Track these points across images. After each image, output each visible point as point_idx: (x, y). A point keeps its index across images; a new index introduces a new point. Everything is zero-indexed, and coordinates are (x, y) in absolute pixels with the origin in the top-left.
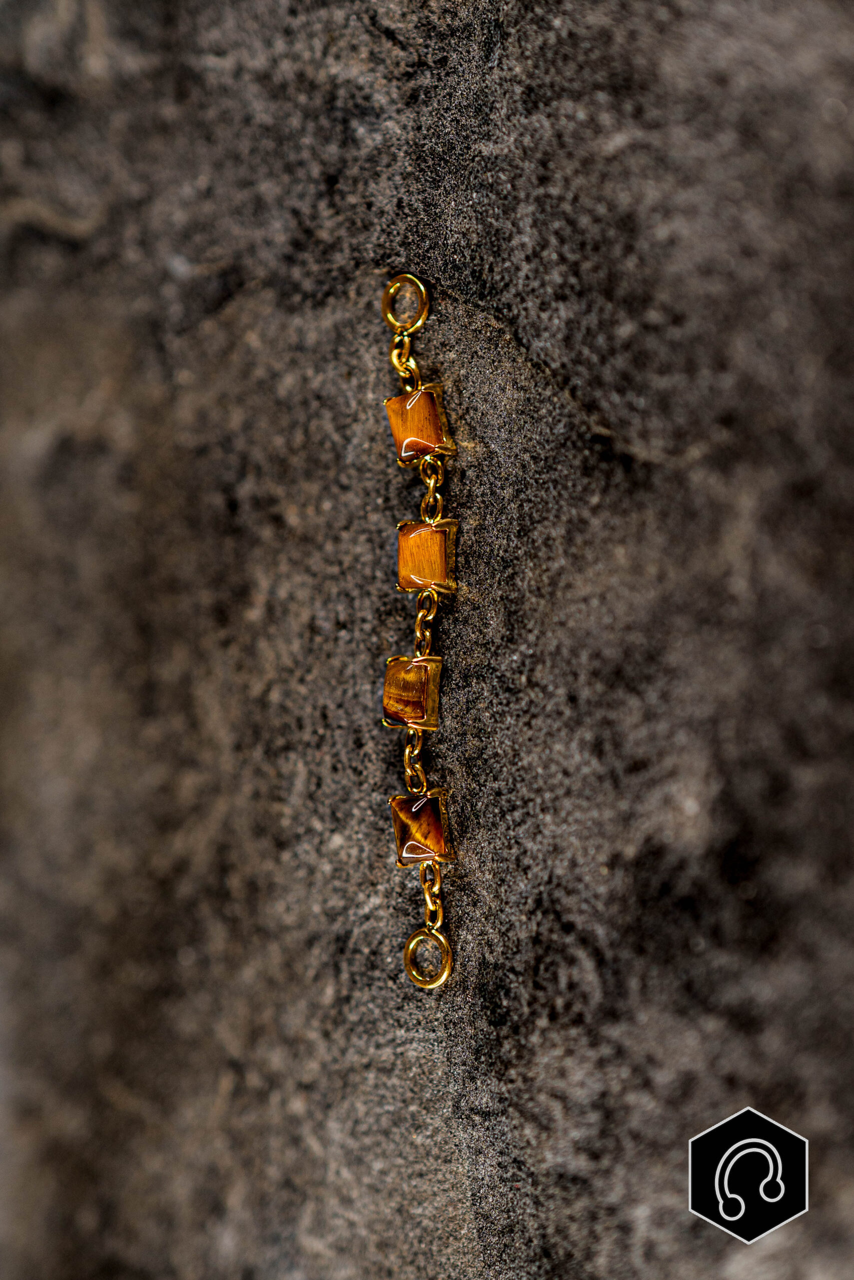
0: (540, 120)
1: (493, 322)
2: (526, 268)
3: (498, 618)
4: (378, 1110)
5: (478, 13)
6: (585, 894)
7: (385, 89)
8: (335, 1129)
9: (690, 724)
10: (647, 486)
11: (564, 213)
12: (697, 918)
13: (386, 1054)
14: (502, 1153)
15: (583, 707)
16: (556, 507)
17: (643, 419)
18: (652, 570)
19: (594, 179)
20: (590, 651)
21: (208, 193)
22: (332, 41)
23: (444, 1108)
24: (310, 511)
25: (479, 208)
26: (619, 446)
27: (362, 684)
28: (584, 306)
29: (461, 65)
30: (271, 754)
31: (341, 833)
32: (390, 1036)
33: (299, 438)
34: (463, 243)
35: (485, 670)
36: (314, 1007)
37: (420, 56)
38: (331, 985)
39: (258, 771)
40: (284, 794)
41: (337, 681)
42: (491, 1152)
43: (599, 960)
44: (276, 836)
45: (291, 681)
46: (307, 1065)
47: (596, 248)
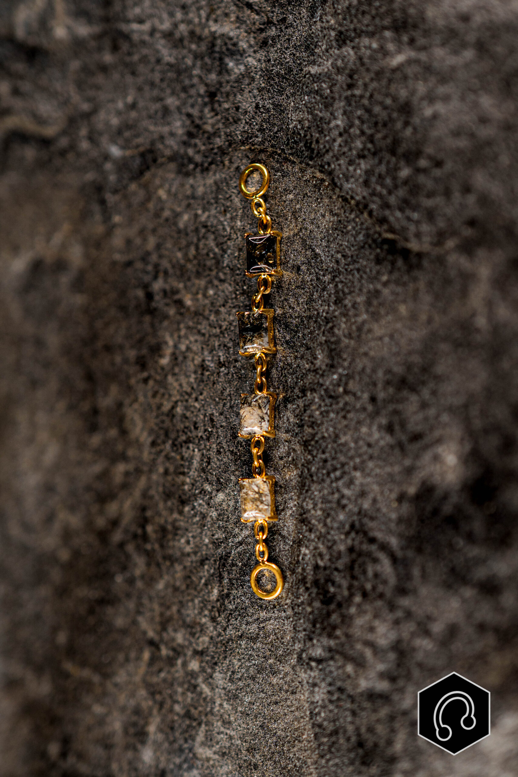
0: (348, 51)
1: (318, 175)
2: (339, 140)
3: (323, 354)
4: (248, 664)
6: (383, 519)
7: (246, 39)
8: (219, 677)
10: (419, 266)
11: (363, 105)
12: (457, 528)
13: (253, 628)
14: (330, 684)
15: (379, 403)
17: (417, 226)
18: (424, 317)
19: (384, 82)
20: (384, 369)
21: (133, 106)
22: (212, 11)
23: (292, 659)
24: (200, 296)
25: (309, 105)
26: (402, 244)
28: (376, 161)
29: (295, 22)
30: (177, 446)
31: (223, 491)
32: (255, 617)
33: (192, 251)
34: (299, 127)
35: (316, 386)
36: (205, 602)
37: (268, 18)
38: (216, 587)
39: (168, 458)
40: (186, 470)
41: (220, 399)
42: (323, 685)
43: (394, 560)
44: (180, 497)
45: (190, 400)
46: (201, 639)
47: (385, 125)
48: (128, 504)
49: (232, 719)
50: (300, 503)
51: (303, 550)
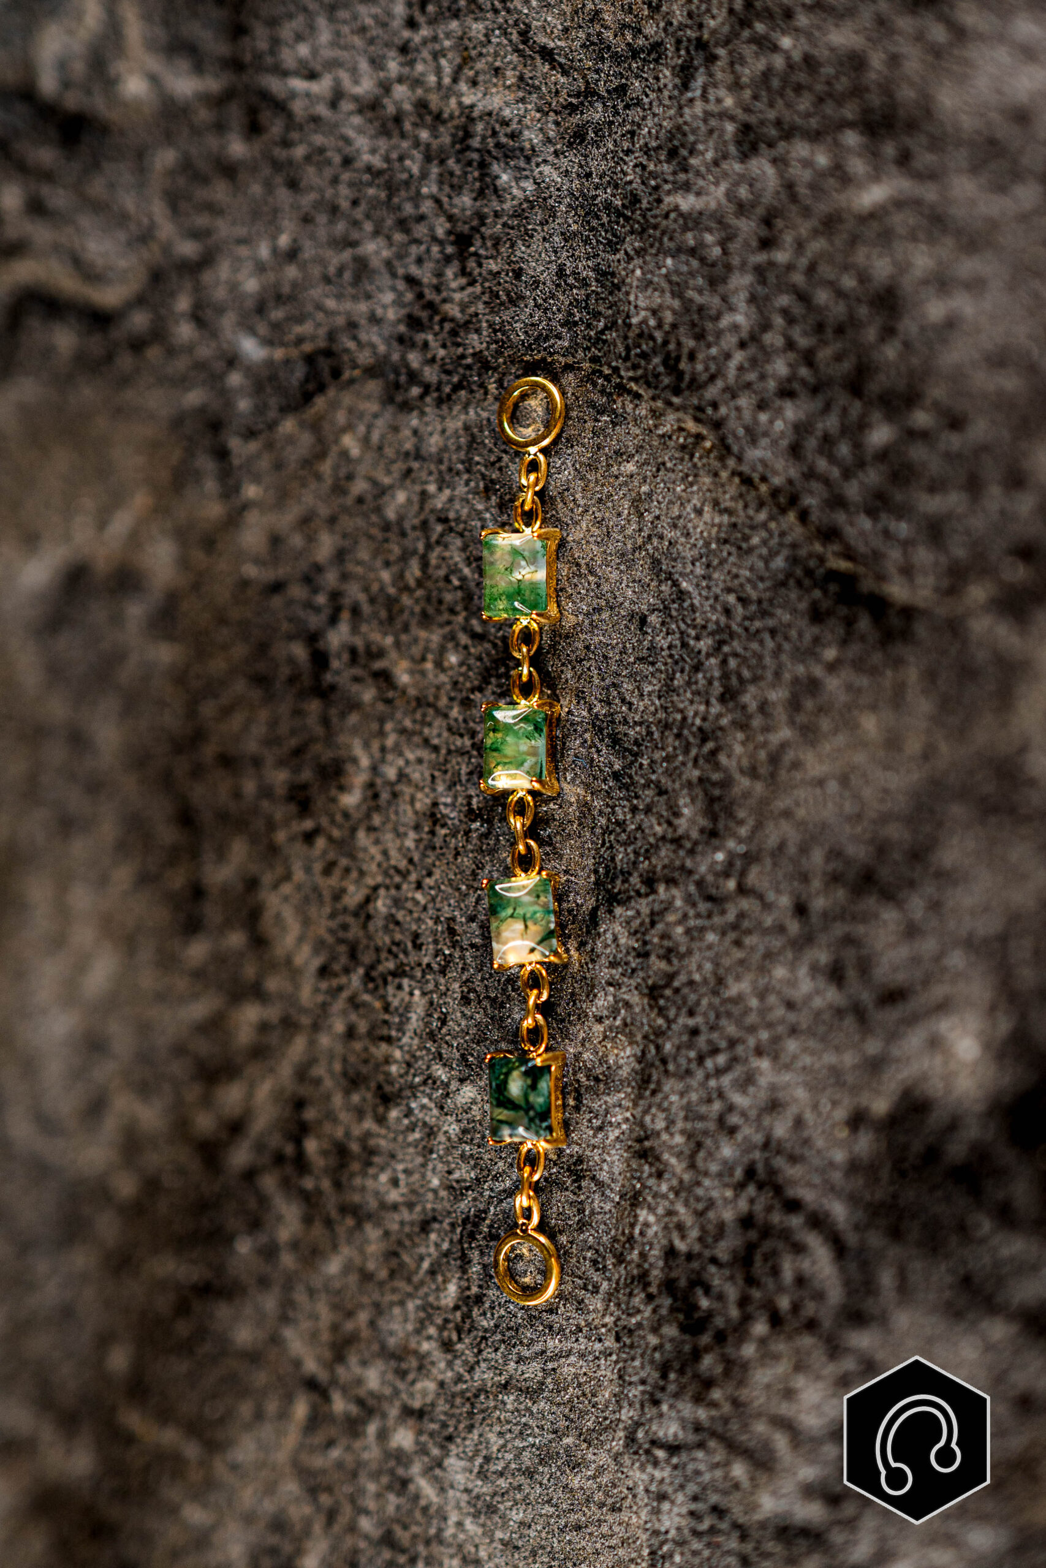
0: (762, 167)
1: (691, 425)
3: (694, 806)
4: (519, 1443)
5: (671, 30)
6: (816, 1161)
7: (539, 125)
8: (456, 1468)
9: (969, 944)
10: (907, 635)
11: (794, 285)
12: (977, 1192)
13: (533, 1371)
14: (695, 1498)
15: (816, 921)
16: (775, 662)
17: (905, 553)
18: (914, 745)
19: (839, 241)
20: (827, 849)
21: (292, 254)
22: (466, 61)
23: (613, 1440)
24: (429, 666)
25: (675, 278)
26: (867, 585)
28: (818, 404)
29: (647, 96)
30: (375, 980)
32: (538, 1347)
33: (414, 570)
34: (652, 322)
35: (677, 873)
36: (428, 1310)
37: (587, 83)
38: (455, 1281)
39: (354, 1003)
40: (394, 1033)
41: (469, 887)
42: (680, 1498)
43: (839, 1248)
44: (380, 1087)
45: (405, 887)
46: (419, 1386)
47: (840, 330)
48: (264, 1090)
49: (483, 1554)
50: (638, 1116)
51: (643, 1214)
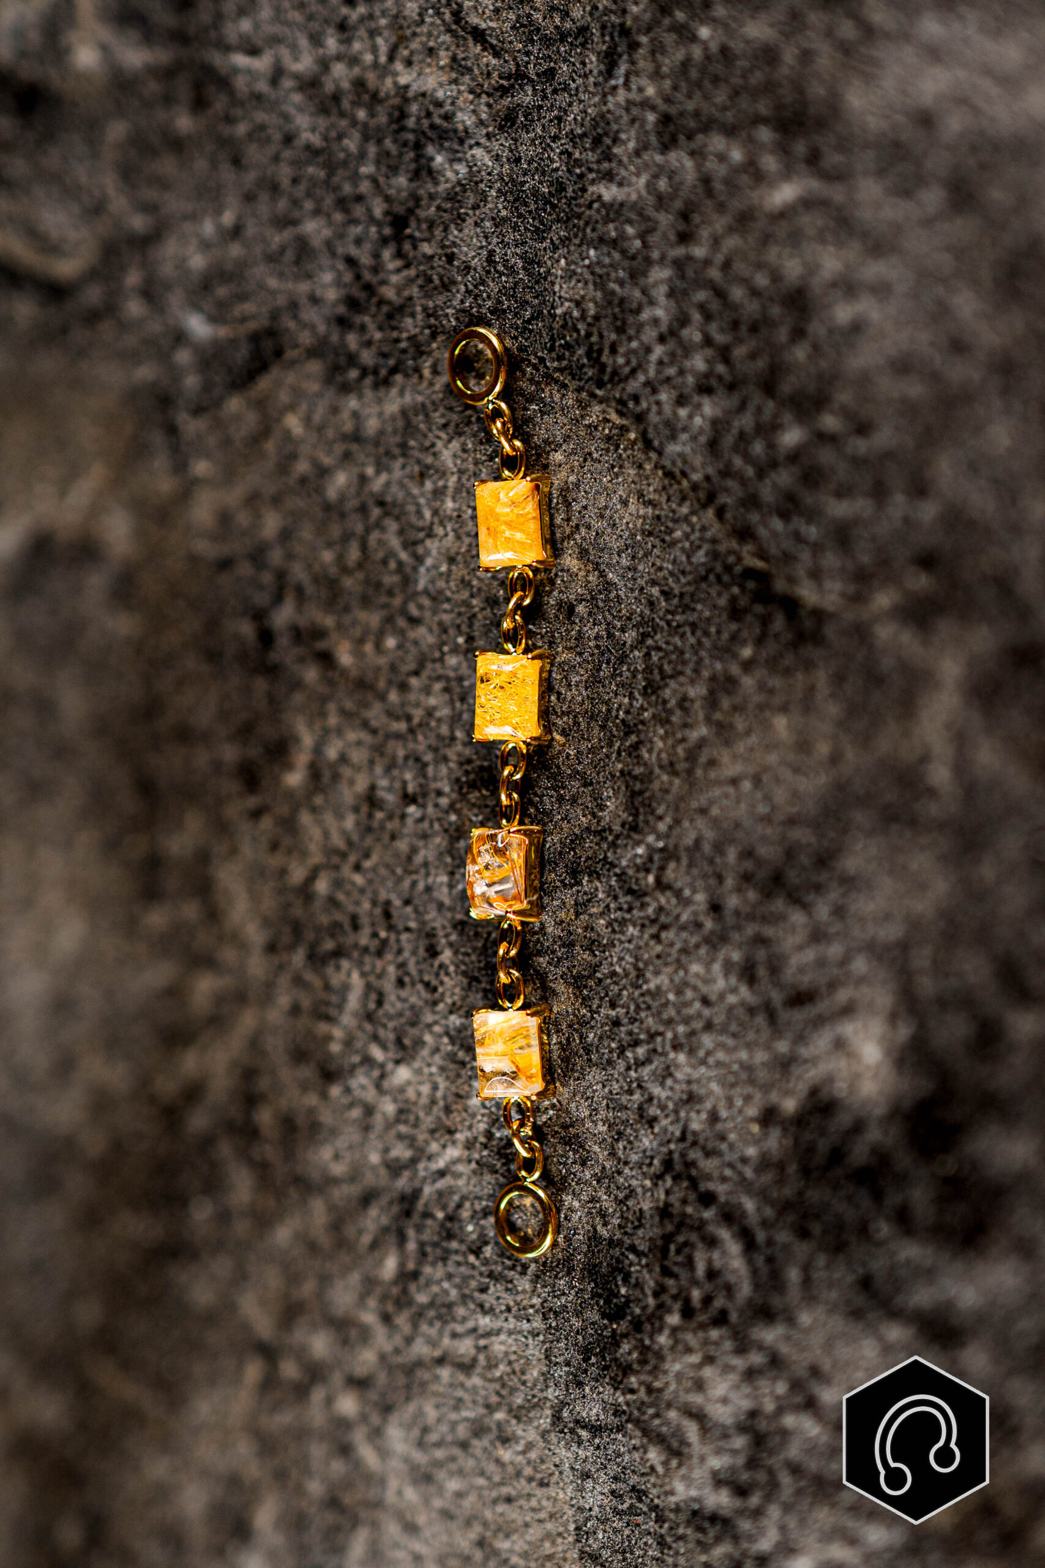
0: (680, 159)
1: (614, 416)
2: (658, 351)
3: (617, 799)
4: (453, 1416)
5: (597, 14)
6: (729, 1157)
7: (472, 107)
8: (396, 1436)
9: (872, 949)
10: (816, 638)
11: (711, 281)
12: (878, 1196)
13: (465, 1347)
14: (616, 1479)
15: (730, 920)
16: (695, 658)
17: (814, 556)
18: (823, 749)
19: (753, 240)
20: (740, 849)
21: (236, 232)
22: (402, 40)
23: (541, 1417)
24: (369, 648)
25: (598, 270)
26: (780, 585)
27: (436, 875)
28: (736, 403)
29: (574, 81)
30: (316, 960)
31: (408, 1064)
32: (470, 1324)
33: (354, 554)
34: (576, 314)
35: (599, 866)
36: (370, 1283)
37: (518, 65)
38: (393, 1255)
39: (298, 981)
40: (333, 1012)
41: (404, 870)
42: (602, 1477)
43: (749, 1244)
44: (322, 1064)
45: (344, 868)
46: (361, 1355)
47: (754, 329)
48: (220, 1059)
49: (421, 1521)
50: (564, 1103)
